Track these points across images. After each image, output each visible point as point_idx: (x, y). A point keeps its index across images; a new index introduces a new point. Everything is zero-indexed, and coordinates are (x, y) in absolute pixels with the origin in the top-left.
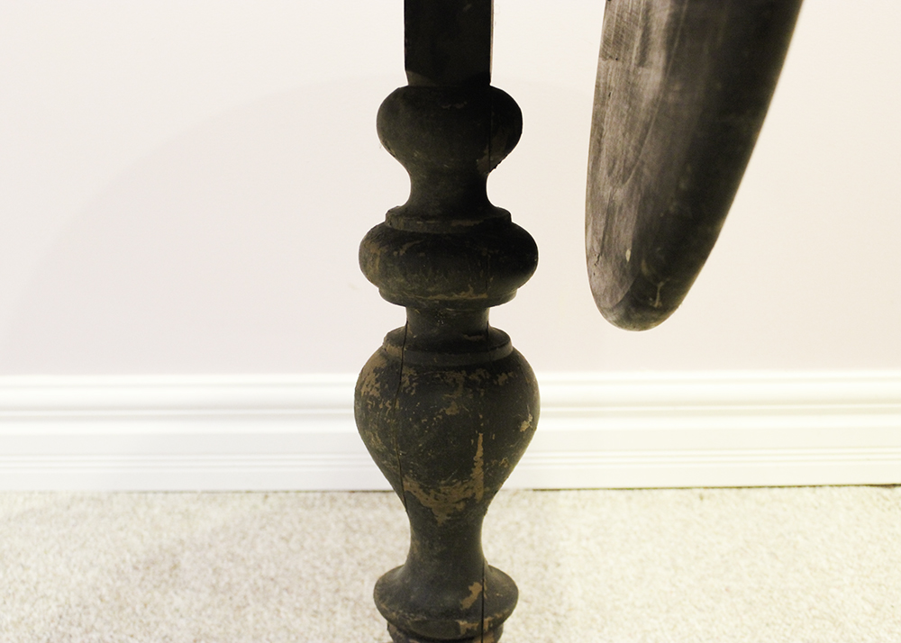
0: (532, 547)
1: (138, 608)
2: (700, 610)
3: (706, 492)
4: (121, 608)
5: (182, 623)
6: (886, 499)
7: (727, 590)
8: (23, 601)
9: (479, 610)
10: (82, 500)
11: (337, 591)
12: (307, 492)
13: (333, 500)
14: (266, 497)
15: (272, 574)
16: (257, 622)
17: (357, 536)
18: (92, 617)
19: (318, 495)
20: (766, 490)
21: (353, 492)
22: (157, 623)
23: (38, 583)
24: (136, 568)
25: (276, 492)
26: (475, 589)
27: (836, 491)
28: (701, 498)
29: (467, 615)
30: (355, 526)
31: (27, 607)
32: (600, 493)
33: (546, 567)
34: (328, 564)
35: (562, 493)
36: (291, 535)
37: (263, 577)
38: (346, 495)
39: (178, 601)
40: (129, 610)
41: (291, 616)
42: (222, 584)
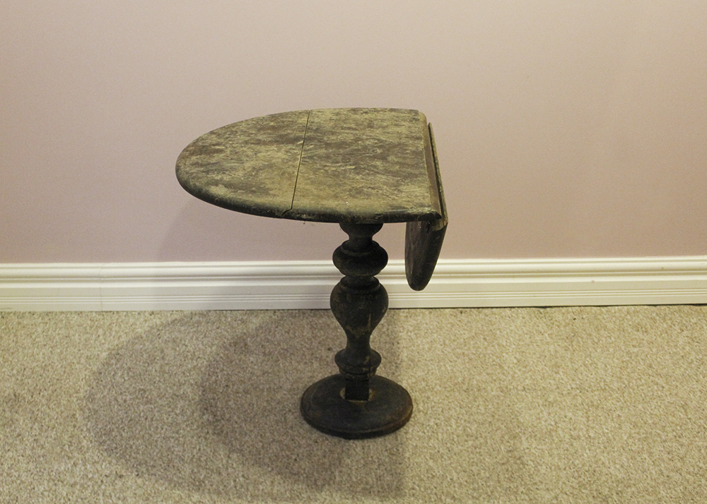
0: (388, 335)
1: (237, 361)
2: (451, 362)
3: (464, 310)
4: (231, 362)
5: (256, 367)
6: (541, 313)
7: (463, 353)
8: (192, 359)
9: (369, 365)
10: (196, 314)
11: (313, 354)
12: (292, 310)
13: (304, 313)
14: (275, 312)
15: (285, 347)
16: (284, 367)
17: (317, 331)
18: (222, 366)
19: (297, 311)
20: (490, 309)
21: (312, 310)
22: (247, 368)
23: (194, 352)
24: (230, 346)
25: (279, 310)
26: (368, 358)
27: (520, 310)
28: (461, 313)
29: (365, 366)
30: (315, 326)
31: (194, 362)
32: (418, 310)
33: (393, 344)
34: (307, 343)
35: (402, 310)
36: (289, 330)
37: (283, 349)
38: (309, 311)
39: (252, 359)
40: (234, 363)
41: (297, 364)
42: (267, 352)
